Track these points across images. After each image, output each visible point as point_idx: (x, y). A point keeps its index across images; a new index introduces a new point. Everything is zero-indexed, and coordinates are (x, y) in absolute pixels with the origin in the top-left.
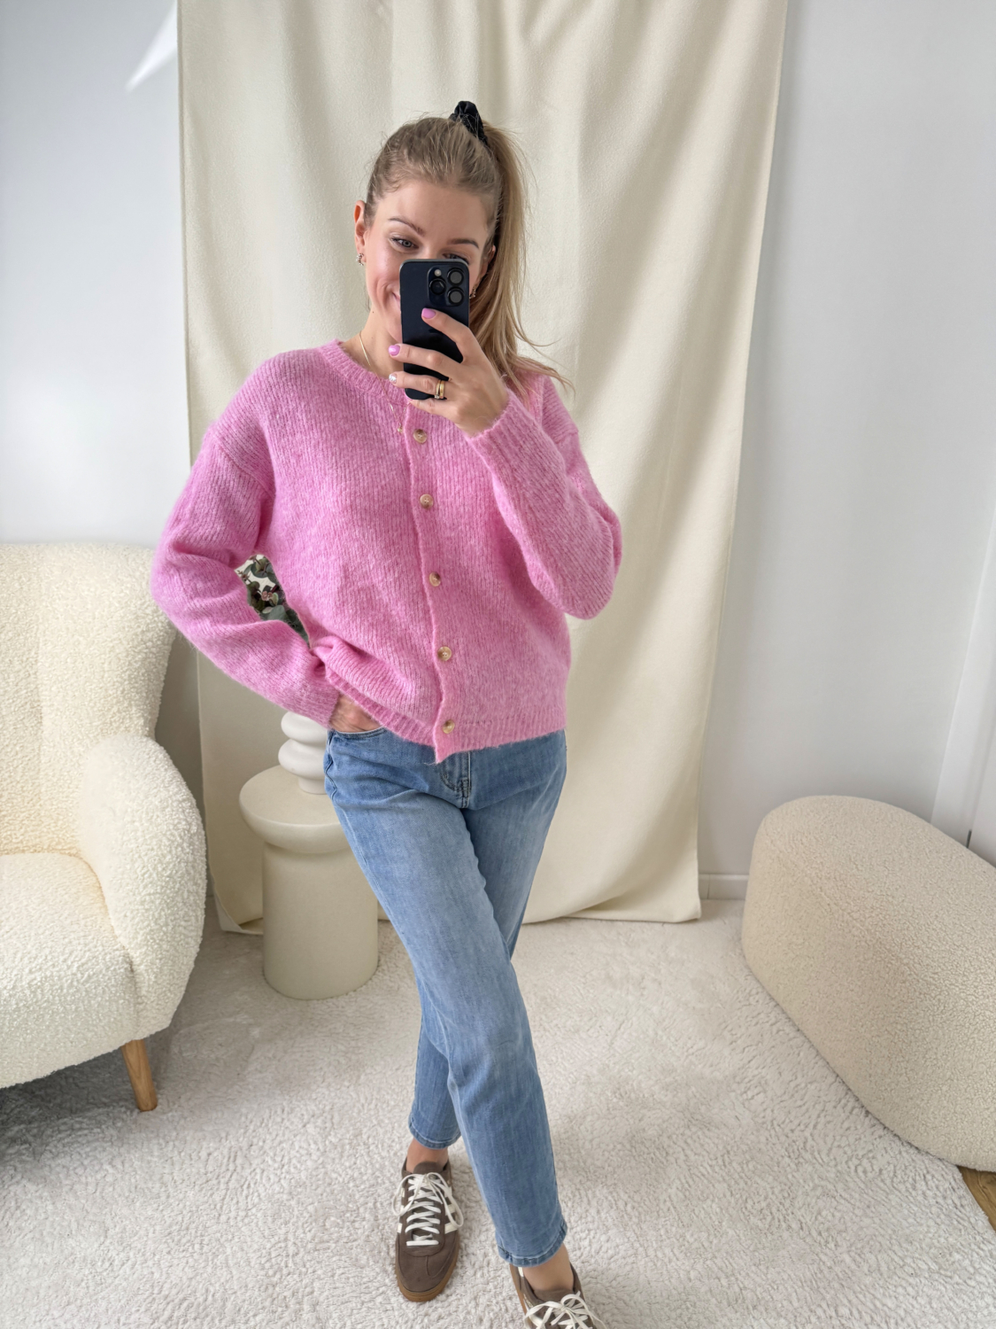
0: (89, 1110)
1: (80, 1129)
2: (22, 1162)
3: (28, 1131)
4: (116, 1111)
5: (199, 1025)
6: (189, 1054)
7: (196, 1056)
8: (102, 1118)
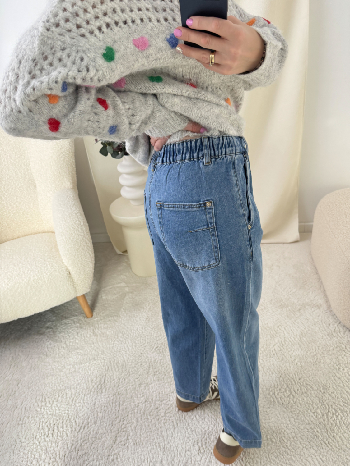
0: (71, 317)
1: (69, 324)
2: (50, 335)
3: (52, 324)
4: (80, 318)
5: (108, 288)
6: (104, 298)
7: (106, 299)
8: (75, 320)
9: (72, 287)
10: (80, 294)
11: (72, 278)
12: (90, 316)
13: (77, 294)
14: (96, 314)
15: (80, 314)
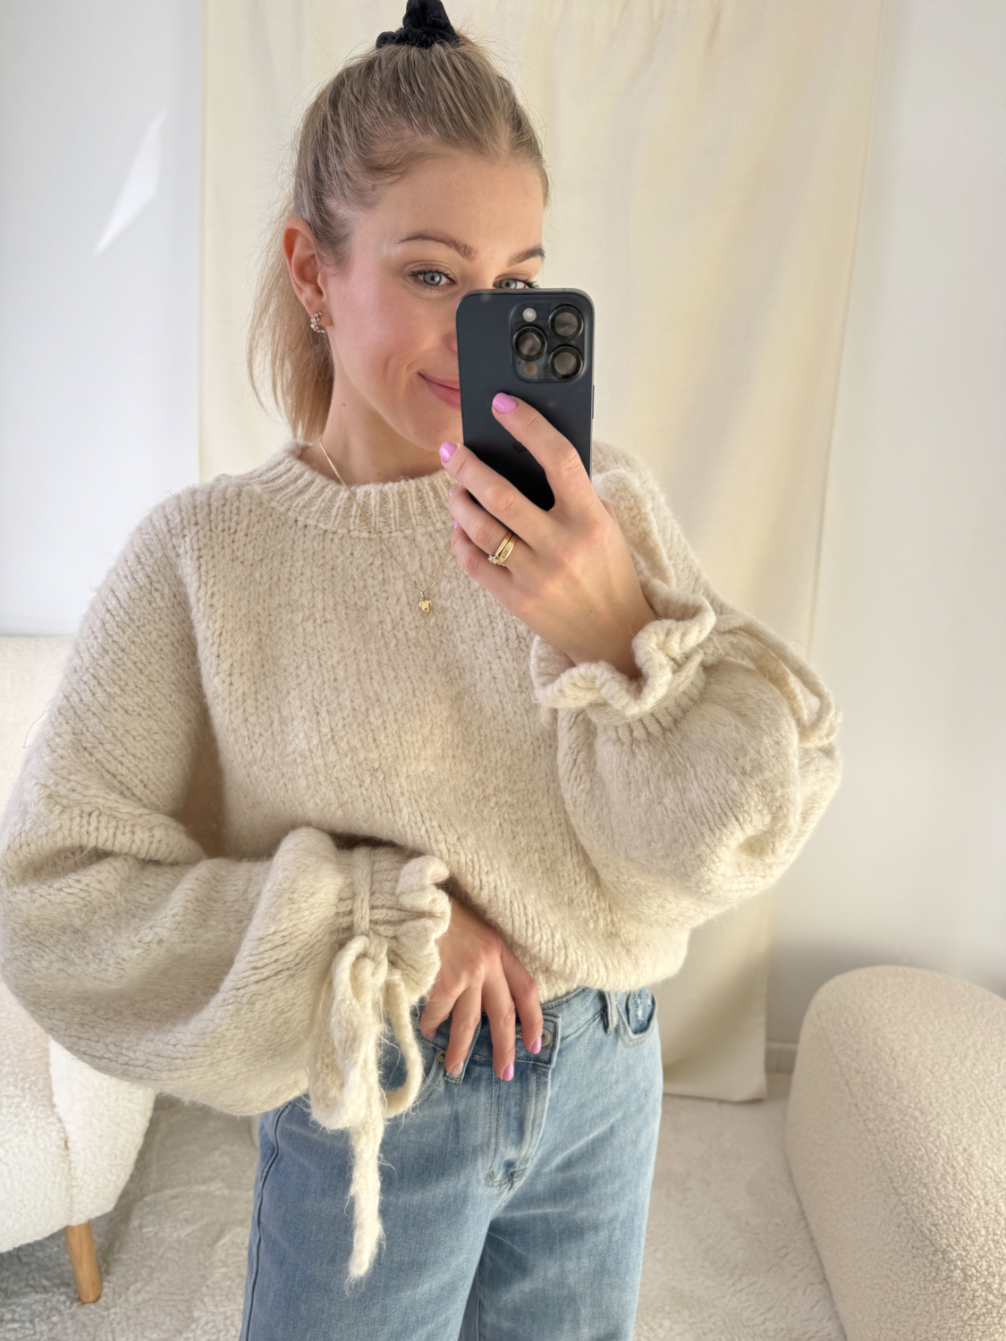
0: (25, 1295)
1: (14, 1320)
4: (54, 1299)
5: (168, 1192)
6: (149, 1230)
7: (156, 1234)
8: (39, 1307)
9: (64, 1192)
10: (79, 1219)
11: (70, 1162)
12: (92, 1297)
13: (71, 1217)
14: (114, 1294)
15: (58, 1286)
